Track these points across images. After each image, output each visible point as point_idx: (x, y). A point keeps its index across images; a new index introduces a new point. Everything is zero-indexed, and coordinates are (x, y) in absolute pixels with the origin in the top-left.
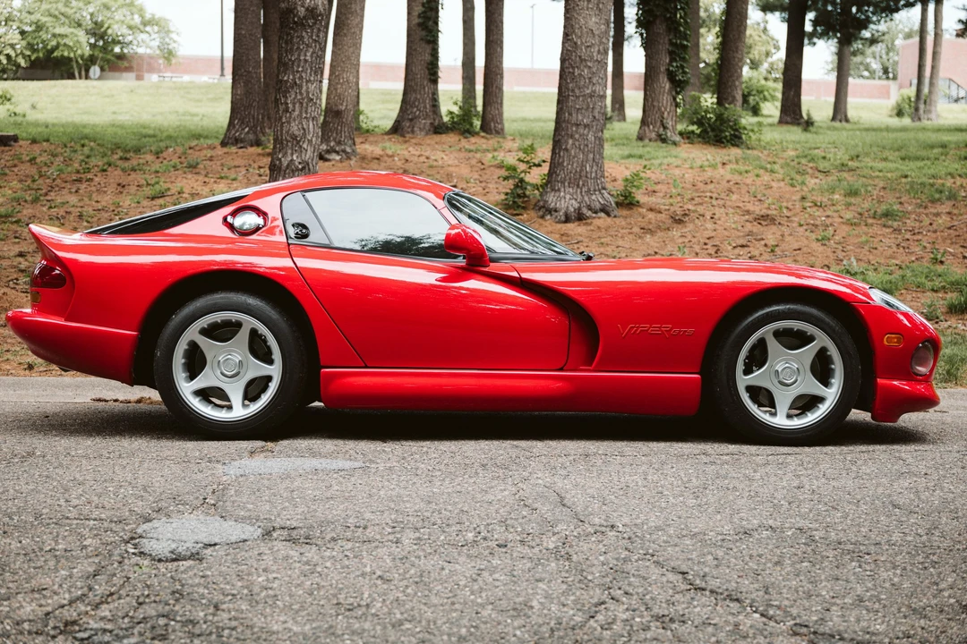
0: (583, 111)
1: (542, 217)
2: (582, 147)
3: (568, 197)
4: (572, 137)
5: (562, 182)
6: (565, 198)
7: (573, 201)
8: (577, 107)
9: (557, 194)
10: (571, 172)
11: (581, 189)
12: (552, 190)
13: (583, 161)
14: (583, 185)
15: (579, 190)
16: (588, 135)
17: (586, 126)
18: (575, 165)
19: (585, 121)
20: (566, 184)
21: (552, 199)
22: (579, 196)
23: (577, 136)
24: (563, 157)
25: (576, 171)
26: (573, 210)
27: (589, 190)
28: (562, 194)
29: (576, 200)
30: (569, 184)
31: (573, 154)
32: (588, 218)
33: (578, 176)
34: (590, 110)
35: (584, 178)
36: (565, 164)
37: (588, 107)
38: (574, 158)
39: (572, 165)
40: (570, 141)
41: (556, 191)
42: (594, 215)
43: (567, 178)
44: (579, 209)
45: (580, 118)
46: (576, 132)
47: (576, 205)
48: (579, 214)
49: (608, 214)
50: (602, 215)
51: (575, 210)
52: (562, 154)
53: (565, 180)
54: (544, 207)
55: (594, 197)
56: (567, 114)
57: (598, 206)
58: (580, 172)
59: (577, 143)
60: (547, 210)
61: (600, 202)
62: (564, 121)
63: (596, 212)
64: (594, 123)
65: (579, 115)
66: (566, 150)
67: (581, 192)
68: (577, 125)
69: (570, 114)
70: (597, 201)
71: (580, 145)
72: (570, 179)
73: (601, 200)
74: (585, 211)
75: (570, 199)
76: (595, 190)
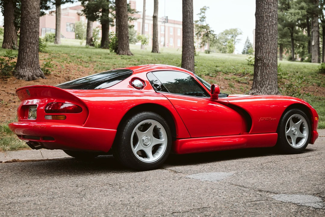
0: (33, 38)
1: (19, 79)
2: (32, 52)
3: (28, 71)
4: (29, 47)
5: (25, 65)
6: (27, 71)
7: (30, 73)
8: (30, 36)
9: (24, 70)
10: (29, 61)
11: (33, 68)
12: (21, 68)
13: (33, 57)
14: (33, 66)
15: (32, 68)
16: (34, 47)
17: (34, 44)
18: (30, 59)
19: (33, 42)
20: (27, 66)
21: (21, 72)
22: (32, 71)
23: (31, 47)
24: (25, 55)
25: (31, 61)
26: (30, 76)
27: (35, 69)
28: (26, 70)
29: (31, 72)
30: (28, 66)
31: (29, 54)
32: (36, 79)
33: (31, 63)
34: (35, 38)
35: (34, 64)
36: (26, 58)
37: (34, 37)
38: (30, 56)
39: (29, 59)
40: (28, 49)
41: (23, 69)
42: (38, 78)
43: (27, 63)
44: (33, 75)
45: (31, 40)
46: (30, 46)
47: (32, 74)
48: (33, 77)
49: (43, 78)
50: (40, 78)
51: (31, 76)
52: (24, 54)
53: (26, 64)
54: (18, 75)
55: (37, 71)
56: (26, 39)
57: (39, 75)
58: (32, 61)
59: (31, 50)
60: (20, 76)
61: (39, 73)
62: (25, 41)
63: (38, 77)
64: (36, 43)
65: (31, 39)
66: (26, 53)
67: (33, 69)
68: (31, 43)
69: (28, 39)
70: (38, 72)
71: (32, 51)
72: (28, 64)
73: (40, 72)
74: (35, 76)
75: (29, 72)
76: (37, 69)
